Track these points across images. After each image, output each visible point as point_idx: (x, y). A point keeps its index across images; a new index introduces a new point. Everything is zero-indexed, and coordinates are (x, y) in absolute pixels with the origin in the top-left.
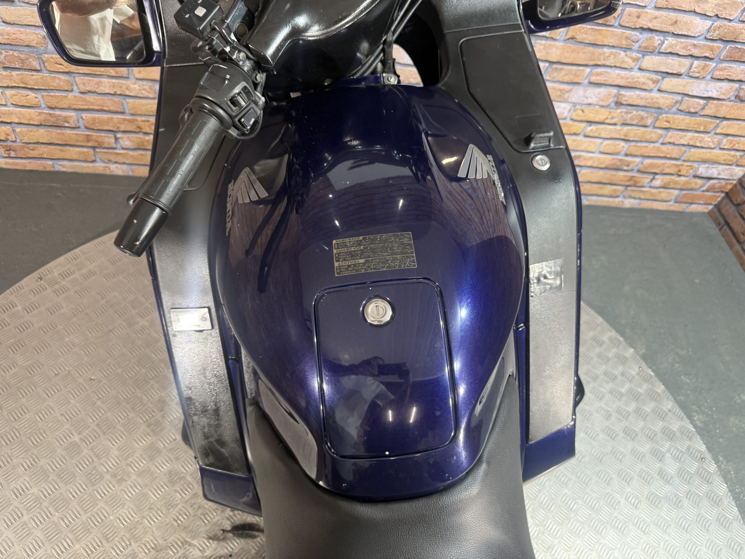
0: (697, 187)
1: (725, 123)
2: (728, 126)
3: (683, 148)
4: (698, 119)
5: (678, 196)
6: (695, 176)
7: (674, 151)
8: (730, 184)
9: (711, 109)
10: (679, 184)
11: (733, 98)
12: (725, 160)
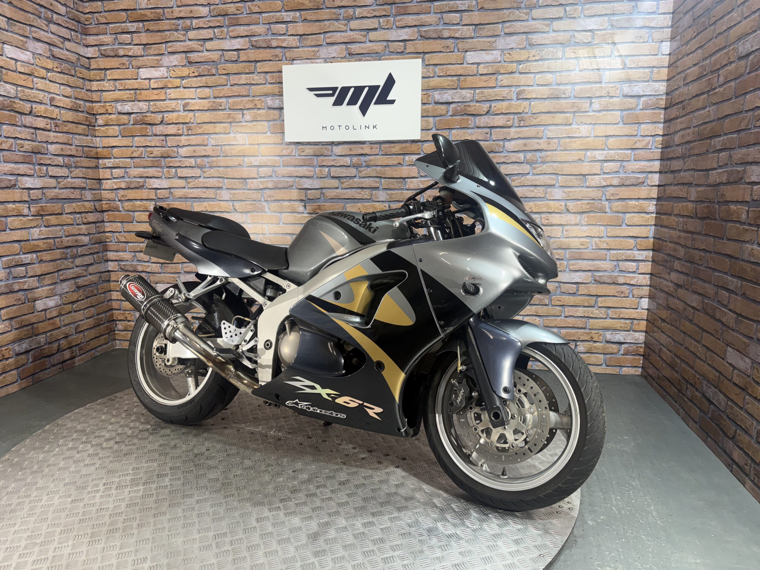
0: (616, 351)
1: (600, 299)
2: (604, 301)
3: (583, 320)
4: (580, 297)
5: (605, 360)
6: (608, 342)
7: (579, 323)
8: (641, 347)
9: (583, 290)
10: (599, 349)
11: (593, 282)
12: (621, 327)
